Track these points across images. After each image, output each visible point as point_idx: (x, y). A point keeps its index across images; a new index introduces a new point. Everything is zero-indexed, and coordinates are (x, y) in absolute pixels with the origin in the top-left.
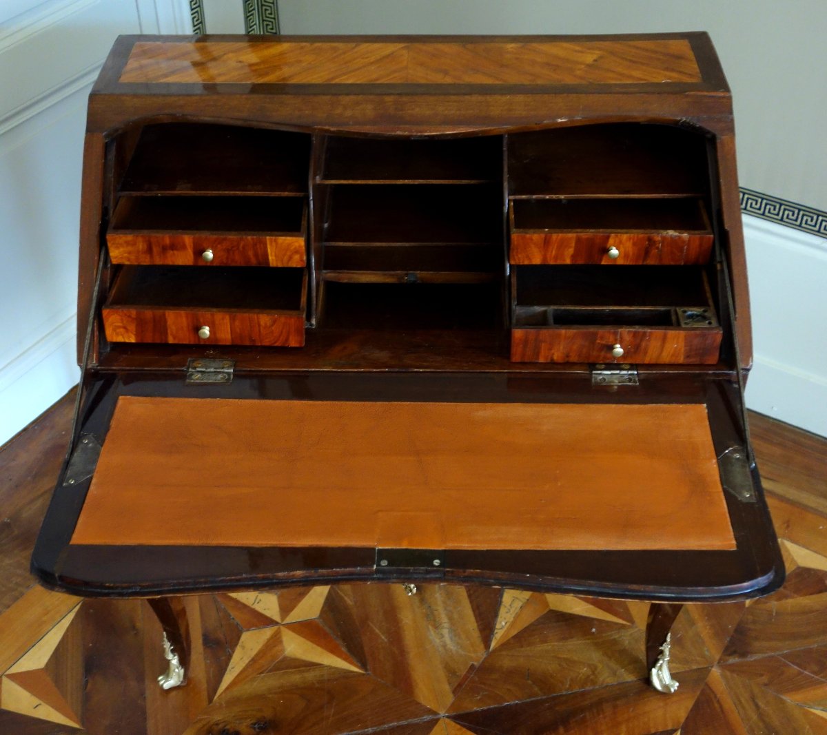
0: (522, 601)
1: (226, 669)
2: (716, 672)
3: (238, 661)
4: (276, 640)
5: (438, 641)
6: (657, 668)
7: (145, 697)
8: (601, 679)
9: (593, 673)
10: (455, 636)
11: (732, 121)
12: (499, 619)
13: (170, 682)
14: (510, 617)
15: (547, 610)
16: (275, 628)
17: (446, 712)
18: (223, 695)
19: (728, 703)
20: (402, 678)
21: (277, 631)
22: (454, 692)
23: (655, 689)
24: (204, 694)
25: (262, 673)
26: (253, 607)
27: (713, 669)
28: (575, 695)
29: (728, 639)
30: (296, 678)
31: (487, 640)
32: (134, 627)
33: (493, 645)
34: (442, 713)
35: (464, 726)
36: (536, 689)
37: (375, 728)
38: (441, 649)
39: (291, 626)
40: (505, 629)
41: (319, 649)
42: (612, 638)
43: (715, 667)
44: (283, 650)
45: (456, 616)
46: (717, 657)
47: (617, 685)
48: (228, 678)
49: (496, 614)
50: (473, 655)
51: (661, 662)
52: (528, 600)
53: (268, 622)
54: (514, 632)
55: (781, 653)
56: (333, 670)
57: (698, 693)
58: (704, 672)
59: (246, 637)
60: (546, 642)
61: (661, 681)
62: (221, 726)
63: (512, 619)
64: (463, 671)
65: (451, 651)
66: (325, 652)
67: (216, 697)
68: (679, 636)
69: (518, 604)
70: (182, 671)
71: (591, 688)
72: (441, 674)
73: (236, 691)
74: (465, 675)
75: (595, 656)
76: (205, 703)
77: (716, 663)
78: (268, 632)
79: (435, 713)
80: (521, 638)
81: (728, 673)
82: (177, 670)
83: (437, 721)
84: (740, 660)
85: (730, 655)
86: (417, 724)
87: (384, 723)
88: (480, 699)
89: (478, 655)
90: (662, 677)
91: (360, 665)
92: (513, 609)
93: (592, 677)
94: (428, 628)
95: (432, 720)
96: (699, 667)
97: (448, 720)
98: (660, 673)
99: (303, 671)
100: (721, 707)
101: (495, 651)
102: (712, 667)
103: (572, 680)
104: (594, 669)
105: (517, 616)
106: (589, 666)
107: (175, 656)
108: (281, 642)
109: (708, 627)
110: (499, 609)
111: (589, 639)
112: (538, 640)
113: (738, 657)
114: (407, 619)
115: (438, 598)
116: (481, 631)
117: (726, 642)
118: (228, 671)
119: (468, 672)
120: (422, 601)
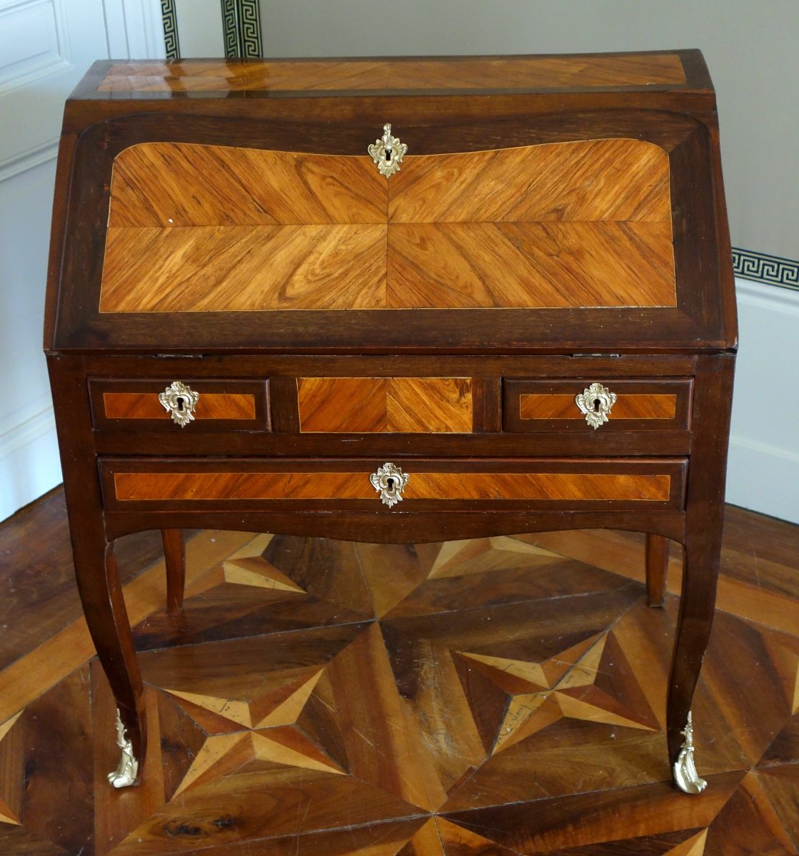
0: (530, 709)
1: (187, 771)
2: (753, 774)
3: (201, 763)
4: (246, 743)
5: (431, 746)
6: (680, 762)
7: (93, 797)
8: (619, 781)
9: (611, 775)
10: (452, 741)
11: (716, 117)
12: (504, 726)
13: (122, 779)
14: (517, 724)
15: (559, 718)
16: (245, 733)
17: (439, 811)
18: (183, 795)
19: (766, 804)
20: (389, 779)
21: (246, 736)
22: (448, 793)
23: (681, 791)
24: (160, 794)
25: (228, 774)
26: (220, 714)
27: (750, 772)
28: (587, 796)
29: (769, 745)
30: (266, 779)
31: (488, 746)
32: (83, 733)
33: (495, 750)
34: (433, 812)
35: (458, 824)
36: (543, 790)
37: (355, 826)
38: (435, 753)
39: (263, 732)
40: (510, 735)
41: (294, 752)
42: (634, 743)
43: (752, 769)
44: (254, 754)
45: (453, 722)
46: (756, 761)
47: (637, 787)
48: (188, 780)
49: (500, 721)
50: (472, 759)
51: (684, 752)
52: (538, 708)
53: (238, 727)
54: (521, 738)
56: (310, 772)
57: (731, 795)
58: (739, 775)
59: (210, 742)
60: (557, 747)
61: (686, 779)
62: (178, 823)
63: (519, 726)
64: (459, 774)
65: (447, 755)
66: (301, 755)
67: (174, 797)
68: (712, 741)
69: (526, 712)
70: (136, 764)
71: (606, 790)
72: (435, 775)
73: (198, 792)
74: (462, 777)
75: (613, 761)
76: (161, 803)
77: (752, 767)
78: (236, 737)
79: (426, 812)
80: (530, 742)
81: (767, 777)
82: (130, 763)
83: (426, 819)
84: (782, 763)
85: (770, 759)
86: (405, 822)
87: (366, 821)
88: (478, 800)
89: (478, 758)
90: (686, 773)
91: (340, 768)
92: (521, 716)
93: (609, 779)
94: (422, 734)
95: (421, 819)
96: (733, 770)
97: (441, 819)
98: (685, 768)
99: (275, 773)
100: (757, 807)
101: (497, 755)
102: (748, 770)
103: (585, 782)
104: (611, 772)
105: (525, 723)
106: (606, 769)
107: (128, 743)
108: (251, 746)
109: (746, 733)
110: (505, 716)
111: (606, 744)
112: (548, 745)
113: (779, 761)
114: (397, 725)
115: (434, 706)
116: (482, 737)
117: (767, 747)
118: (189, 773)
119: (465, 774)
120: (415, 708)
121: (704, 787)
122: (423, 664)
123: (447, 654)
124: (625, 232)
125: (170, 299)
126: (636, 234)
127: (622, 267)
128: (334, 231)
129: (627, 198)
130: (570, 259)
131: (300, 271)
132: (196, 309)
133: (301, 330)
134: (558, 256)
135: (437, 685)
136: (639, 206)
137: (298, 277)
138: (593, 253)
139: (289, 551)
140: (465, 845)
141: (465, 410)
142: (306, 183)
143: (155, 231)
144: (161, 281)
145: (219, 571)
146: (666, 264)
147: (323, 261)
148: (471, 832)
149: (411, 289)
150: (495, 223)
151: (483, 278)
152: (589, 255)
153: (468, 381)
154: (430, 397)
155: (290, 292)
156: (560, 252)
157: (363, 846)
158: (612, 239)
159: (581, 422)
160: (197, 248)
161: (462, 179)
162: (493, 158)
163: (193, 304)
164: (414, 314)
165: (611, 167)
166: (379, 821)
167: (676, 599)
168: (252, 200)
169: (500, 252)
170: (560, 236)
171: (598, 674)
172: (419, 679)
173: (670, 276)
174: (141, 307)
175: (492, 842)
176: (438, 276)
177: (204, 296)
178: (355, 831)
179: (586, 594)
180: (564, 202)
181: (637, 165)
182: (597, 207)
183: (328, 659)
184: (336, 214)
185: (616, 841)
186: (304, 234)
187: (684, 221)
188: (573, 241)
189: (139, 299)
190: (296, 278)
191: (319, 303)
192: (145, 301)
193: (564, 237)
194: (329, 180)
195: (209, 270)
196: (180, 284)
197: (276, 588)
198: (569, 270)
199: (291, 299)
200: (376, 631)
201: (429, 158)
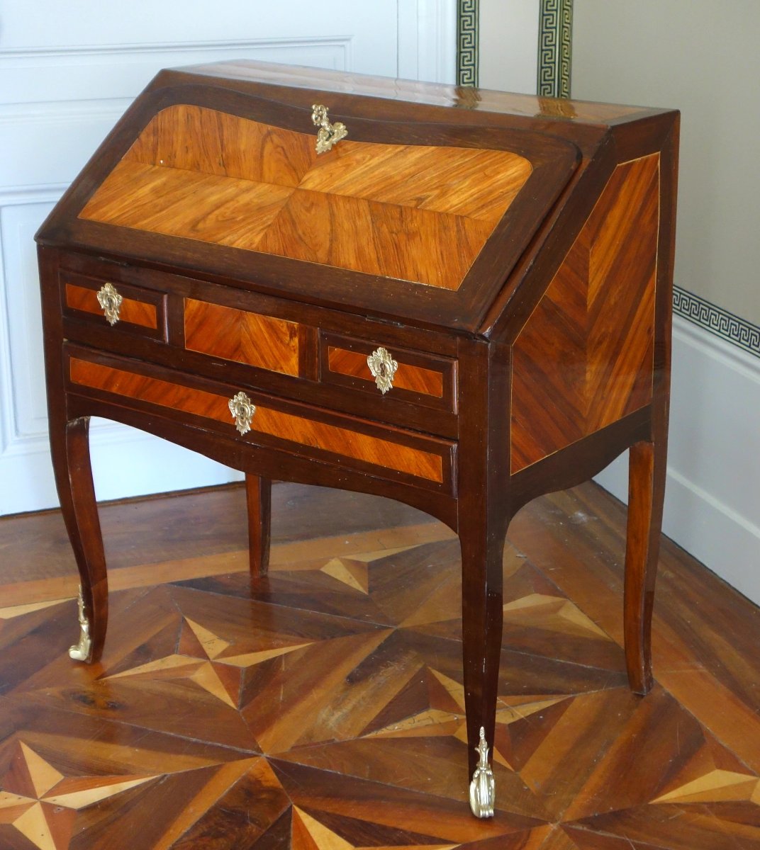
0: (433, 720)
2: (553, 827)
3: (148, 667)
4: (195, 667)
5: (324, 716)
6: (475, 782)
7: (53, 660)
8: (434, 790)
9: (433, 784)
10: (344, 719)
12: (398, 724)
13: (77, 653)
16: (204, 661)
18: (112, 680)
20: (263, 723)
21: (201, 663)
22: (293, 748)
25: (157, 679)
26: (203, 644)
27: (552, 825)
28: (396, 789)
29: (597, 814)
30: (179, 692)
31: (366, 731)
33: (368, 736)
34: (266, 754)
35: (273, 767)
36: (367, 773)
37: (198, 740)
38: (320, 721)
39: (216, 665)
40: (394, 731)
41: (220, 684)
43: (556, 824)
44: (191, 674)
45: (362, 708)
46: (568, 820)
49: (398, 720)
50: (342, 735)
51: (478, 772)
52: (440, 723)
53: (203, 655)
54: (399, 736)
55: (636, 841)
56: (215, 699)
58: (538, 823)
59: (174, 657)
60: (419, 751)
63: (408, 728)
64: (320, 739)
65: (327, 726)
66: (223, 687)
67: (105, 678)
69: (427, 722)
70: (90, 643)
71: (417, 791)
72: (300, 734)
73: (123, 682)
74: (318, 742)
75: (450, 776)
77: (559, 822)
78: (194, 661)
79: (260, 751)
80: (399, 741)
81: (561, 833)
82: (85, 639)
83: (255, 756)
84: (589, 830)
85: (583, 823)
86: (237, 752)
87: (211, 741)
88: (309, 759)
89: (346, 736)
90: (479, 795)
91: (239, 704)
92: (419, 723)
93: (428, 785)
94: (327, 707)
95: (251, 754)
96: (539, 818)
97: (265, 760)
99: (190, 690)
101: (365, 739)
102: (552, 823)
103: (407, 780)
104: (436, 782)
105: (417, 728)
106: (436, 779)
107: (86, 619)
108: (196, 669)
109: (588, 800)
110: (406, 719)
112: (413, 748)
113: (588, 828)
114: (316, 695)
115: (361, 694)
116: (370, 724)
117: (591, 815)
118: (133, 669)
119: (323, 742)
120: (346, 690)
121: (487, 814)
122: (391, 666)
123: (420, 666)
124: (457, 225)
125: (124, 216)
126: (464, 228)
127: (437, 252)
128: (257, 188)
129: (478, 198)
130: (403, 238)
131: (217, 212)
132: (134, 227)
133: (190, 255)
134: (396, 234)
135: (382, 682)
136: (483, 207)
137: (212, 217)
138: (423, 237)
139: (393, 566)
140: (260, 781)
141: (293, 353)
142: (263, 148)
143: (149, 166)
144: (126, 203)
145: (325, 561)
146: (471, 255)
147: (236, 208)
148: (275, 776)
149: (278, 239)
150: (369, 201)
151: (333, 238)
152: (419, 237)
153: (295, 326)
154: (270, 335)
155: (201, 226)
156: (401, 231)
157: (187, 753)
158: (446, 228)
159: (371, 383)
160: (165, 184)
161: (368, 164)
162: (402, 151)
163: (135, 222)
164: (271, 259)
165: (482, 173)
166: (220, 745)
167: (663, 695)
168: (220, 156)
169: (359, 223)
170: (409, 219)
171: (521, 720)
172: (375, 674)
173: (468, 264)
174: (102, 219)
175: (281, 787)
176: (304, 233)
177: (145, 218)
178: (196, 743)
179: (591, 667)
180: (428, 193)
181: (503, 174)
182: (449, 202)
183: (325, 638)
184: (267, 174)
185: (375, 824)
186: (237, 186)
187: (508, 225)
188: (414, 226)
189: (107, 212)
190: (210, 217)
191: (215, 237)
192: (110, 214)
193: (412, 220)
194: (279, 149)
195: (161, 200)
196: (135, 207)
197: (350, 585)
198: (397, 246)
199: (198, 231)
200: (386, 635)
201: (356, 145)
